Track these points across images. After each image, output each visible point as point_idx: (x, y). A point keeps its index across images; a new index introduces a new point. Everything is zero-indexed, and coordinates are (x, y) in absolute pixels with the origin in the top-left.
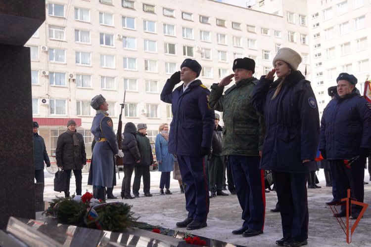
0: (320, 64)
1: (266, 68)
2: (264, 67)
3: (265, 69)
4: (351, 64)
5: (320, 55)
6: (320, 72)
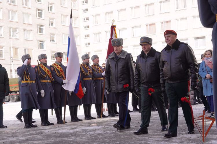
0: (87, 10)
2: (36, 9)
3: (38, 11)
4: (112, 12)
6: (87, 17)
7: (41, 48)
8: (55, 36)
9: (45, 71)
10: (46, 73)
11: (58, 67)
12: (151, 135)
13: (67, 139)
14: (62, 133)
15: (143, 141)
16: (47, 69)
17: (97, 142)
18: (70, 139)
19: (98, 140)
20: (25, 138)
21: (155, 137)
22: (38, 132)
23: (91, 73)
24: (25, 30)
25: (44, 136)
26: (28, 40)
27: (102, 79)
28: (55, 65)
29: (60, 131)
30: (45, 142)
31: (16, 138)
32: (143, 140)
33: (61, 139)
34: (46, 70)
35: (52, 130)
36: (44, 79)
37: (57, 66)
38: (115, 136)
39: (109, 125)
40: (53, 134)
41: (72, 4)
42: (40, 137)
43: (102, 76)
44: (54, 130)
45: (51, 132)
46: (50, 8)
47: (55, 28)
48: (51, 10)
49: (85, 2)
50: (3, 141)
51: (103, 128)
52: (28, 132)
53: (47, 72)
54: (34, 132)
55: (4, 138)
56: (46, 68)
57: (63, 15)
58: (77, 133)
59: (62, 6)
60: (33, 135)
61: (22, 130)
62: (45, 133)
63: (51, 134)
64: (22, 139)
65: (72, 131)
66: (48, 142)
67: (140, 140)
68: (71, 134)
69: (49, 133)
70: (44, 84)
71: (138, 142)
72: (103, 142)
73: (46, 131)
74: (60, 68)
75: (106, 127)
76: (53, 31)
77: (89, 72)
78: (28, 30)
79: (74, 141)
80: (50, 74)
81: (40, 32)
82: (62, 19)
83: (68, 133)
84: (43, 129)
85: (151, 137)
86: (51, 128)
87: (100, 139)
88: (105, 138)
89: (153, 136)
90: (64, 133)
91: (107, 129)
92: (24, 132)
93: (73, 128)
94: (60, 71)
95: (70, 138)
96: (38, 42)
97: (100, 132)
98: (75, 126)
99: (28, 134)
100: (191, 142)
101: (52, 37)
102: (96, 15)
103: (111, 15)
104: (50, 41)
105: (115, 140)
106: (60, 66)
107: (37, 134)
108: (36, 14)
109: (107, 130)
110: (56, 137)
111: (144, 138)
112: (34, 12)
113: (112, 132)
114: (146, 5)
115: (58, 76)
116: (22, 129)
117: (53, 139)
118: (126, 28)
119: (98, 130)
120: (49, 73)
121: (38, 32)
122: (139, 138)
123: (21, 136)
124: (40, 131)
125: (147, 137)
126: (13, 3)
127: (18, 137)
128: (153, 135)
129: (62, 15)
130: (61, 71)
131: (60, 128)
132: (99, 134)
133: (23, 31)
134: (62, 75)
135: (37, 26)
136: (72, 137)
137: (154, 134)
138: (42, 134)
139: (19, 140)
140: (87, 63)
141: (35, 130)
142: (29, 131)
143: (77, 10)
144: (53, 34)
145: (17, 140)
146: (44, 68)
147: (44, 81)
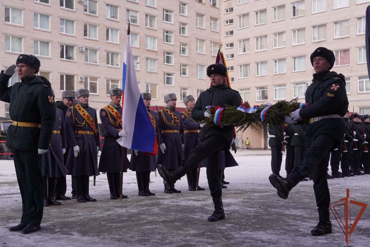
0: (232, 33)
1: (167, 32)
2: (164, 30)
3: (165, 34)
4: (266, 36)
5: (231, 21)
6: (231, 42)
7: (168, 83)
8: (187, 68)
9: (83, 116)
10: (84, 120)
11: (113, 112)
12: (307, 218)
13: (191, 216)
14: (186, 206)
15: (293, 227)
16: (87, 114)
17: (229, 224)
18: (194, 216)
19: (232, 221)
20: (138, 210)
21: (311, 221)
22: (154, 201)
23: (178, 122)
24: (147, 59)
25: (162, 208)
26: (152, 73)
27: (198, 131)
28: (109, 107)
29: (184, 203)
30: (161, 218)
31: (125, 209)
32: (293, 225)
33: (182, 215)
34: (84, 114)
35: (173, 200)
36: (81, 129)
37: (112, 109)
38: (257, 215)
39: (249, 199)
40: (173, 207)
41: (211, 24)
42: (156, 210)
43: (200, 128)
44: (176, 201)
45: (172, 203)
46: (182, 30)
47: (187, 57)
48: (183, 32)
49: (230, 22)
50: (109, 213)
51: (242, 202)
52: (142, 201)
53: (86, 118)
54: (150, 202)
55: (111, 209)
56: (86, 112)
57: (200, 40)
58: (206, 208)
59: (198, 27)
60: (148, 206)
61: (135, 198)
62: (163, 205)
63: (170, 207)
64: (133, 211)
65: (198, 204)
66: (165, 219)
67: (289, 225)
68: (198, 208)
69: (168, 205)
70: (80, 136)
71: (286, 227)
72: (238, 225)
73: (166, 202)
74: (116, 113)
75: (246, 200)
76: (185, 61)
77: (173, 121)
78: (152, 59)
79: (199, 220)
80: (92, 121)
81: (168, 62)
82: (197, 45)
83: (194, 206)
84: (161, 199)
85: (305, 222)
86: (172, 198)
87: (234, 219)
88: (242, 218)
89: (308, 220)
90: (187, 206)
91: (246, 204)
92: (137, 201)
93: (202, 199)
94: (116, 118)
95: (196, 214)
96: (164, 75)
97: (236, 209)
98: (204, 197)
99: (141, 205)
100: (361, 234)
101: (183, 68)
102: (244, 40)
103: (264, 40)
104: (181, 74)
105: (255, 223)
106: (116, 109)
107: (153, 205)
108: (163, 38)
109: (246, 206)
110: (176, 211)
111: (295, 221)
112: (160, 35)
113: (252, 209)
114: (314, 27)
115: (111, 124)
116: (134, 195)
117: (172, 215)
118: (285, 59)
119: (235, 204)
120: (89, 120)
121: (164, 62)
122: (288, 222)
123: (133, 206)
124: (158, 201)
125: (299, 220)
126: (134, 22)
127: (128, 209)
128: (309, 218)
129: (197, 39)
130: (118, 116)
131: (184, 198)
132: (234, 212)
133: (145, 60)
134: (119, 123)
135: (164, 54)
136: (198, 214)
137: (310, 216)
138: (160, 207)
139: (129, 213)
140: (171, 107)
141: (151, 200)
142: (143, 199)
143: (218, 33)
144: (185, 65)
145: (127, 212)
146: (83, 111)
147: (80, 132)
